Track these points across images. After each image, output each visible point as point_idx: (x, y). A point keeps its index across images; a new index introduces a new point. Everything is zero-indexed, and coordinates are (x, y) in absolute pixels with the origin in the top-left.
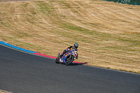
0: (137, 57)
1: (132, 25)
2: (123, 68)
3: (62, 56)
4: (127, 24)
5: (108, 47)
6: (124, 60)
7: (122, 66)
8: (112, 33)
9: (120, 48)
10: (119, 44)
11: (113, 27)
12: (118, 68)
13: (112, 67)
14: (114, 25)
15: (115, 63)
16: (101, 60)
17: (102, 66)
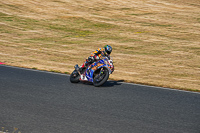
0: (75, 52)
1: (68, 7)
2: (56, 69)
3: (84, 69)
4: (61, 5)
5: (35, 39)
6: (57, 57)
7: (54, 65)
8: (40, 19)
9: (51, 39)
10: (50, 34)
11: (41, 10)
12: (48, 68)
13: (40, 67)
14: (42, 7)
15: (43, 61)
16: (24, 57)
17: (25, 65)
